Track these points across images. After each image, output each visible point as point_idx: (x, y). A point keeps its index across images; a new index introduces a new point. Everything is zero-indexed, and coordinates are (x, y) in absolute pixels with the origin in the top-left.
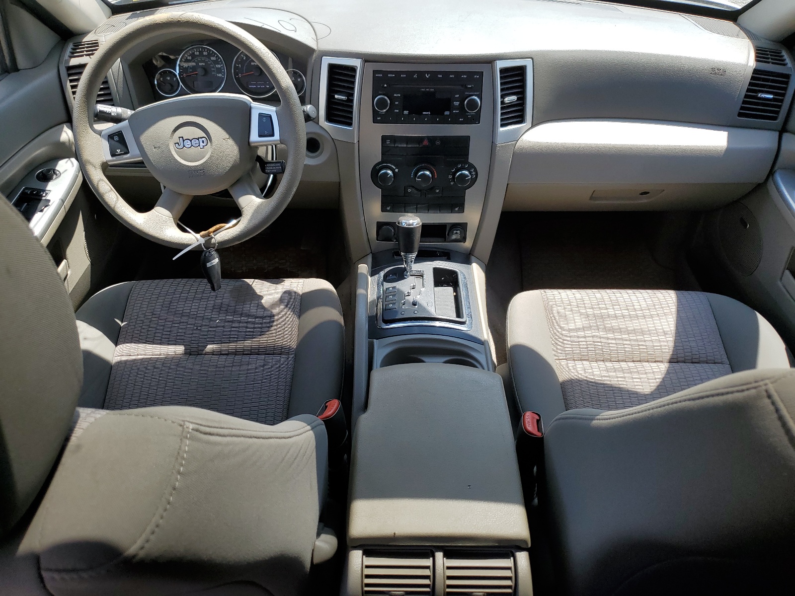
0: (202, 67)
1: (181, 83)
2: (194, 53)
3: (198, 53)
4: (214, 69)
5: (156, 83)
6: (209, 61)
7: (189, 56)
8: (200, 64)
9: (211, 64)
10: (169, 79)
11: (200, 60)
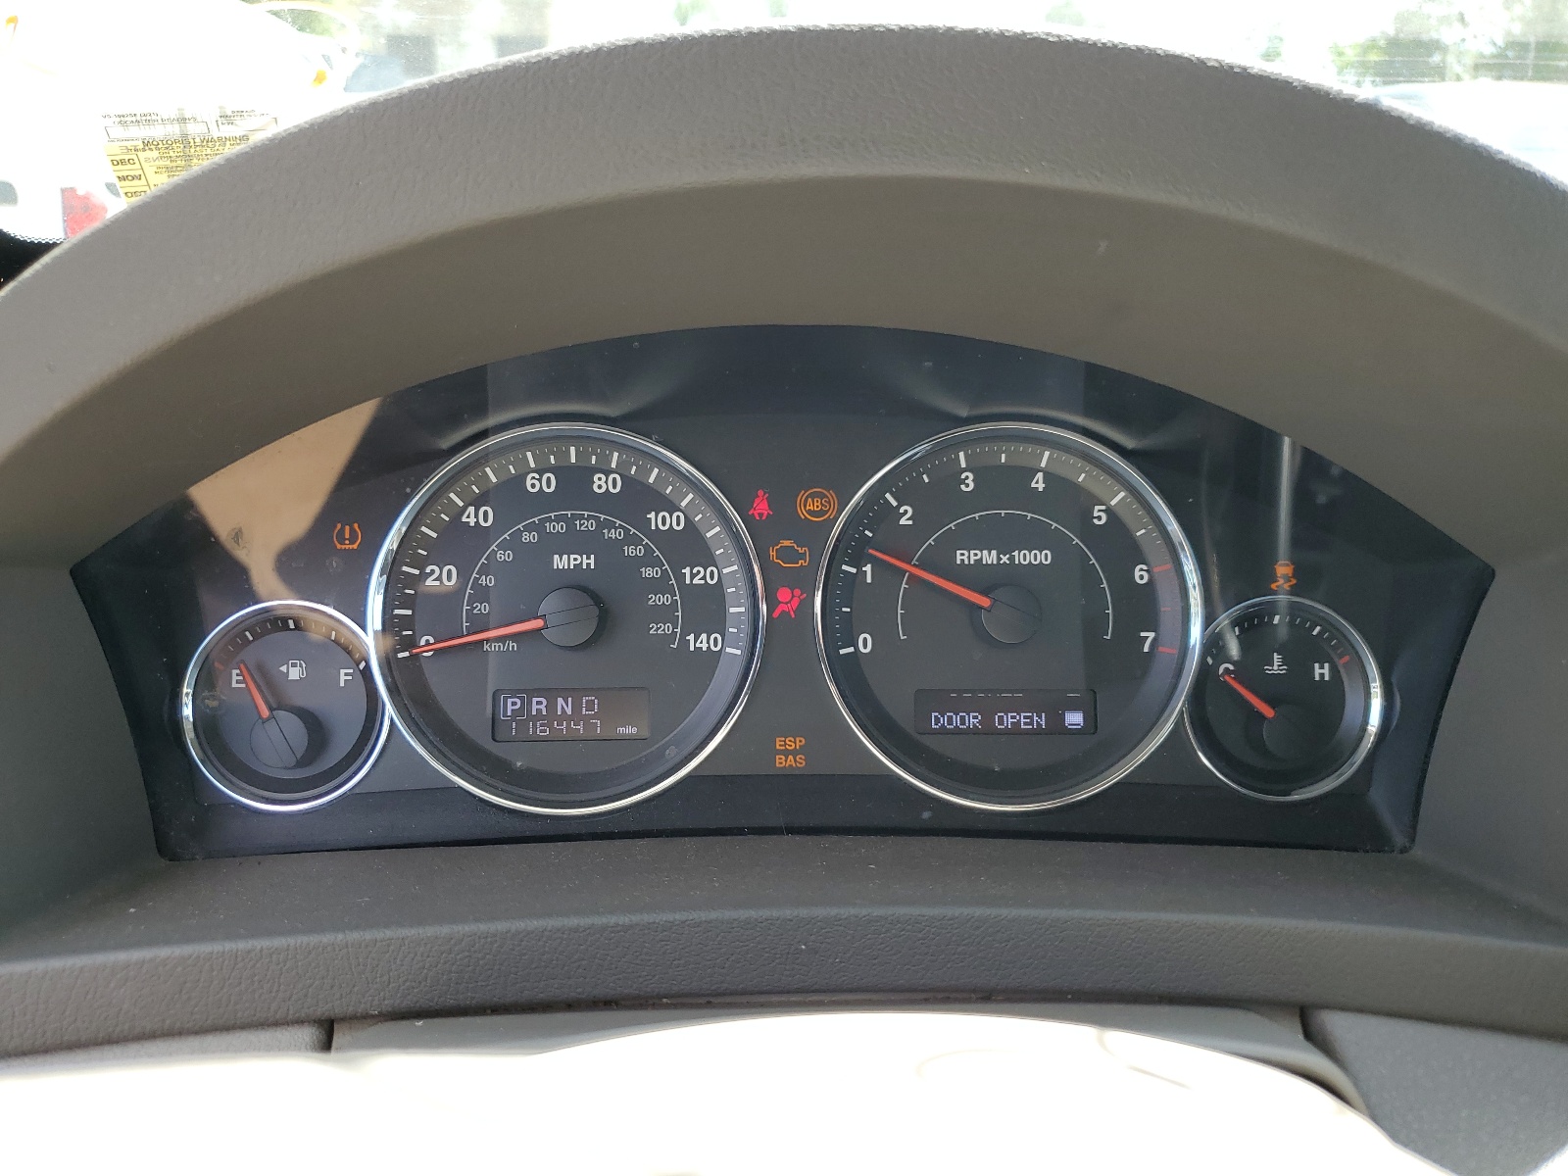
0: (577, 585)
1: (390, 710)
2: (520, 479)
3: (548, 484)
4: (664, 599)
5: (187, 711)
6: (636, 542)
7: (478, 502)
8: (561, 562)
9: (650, 560)
10: (295, 674)
11: (560, 527)
